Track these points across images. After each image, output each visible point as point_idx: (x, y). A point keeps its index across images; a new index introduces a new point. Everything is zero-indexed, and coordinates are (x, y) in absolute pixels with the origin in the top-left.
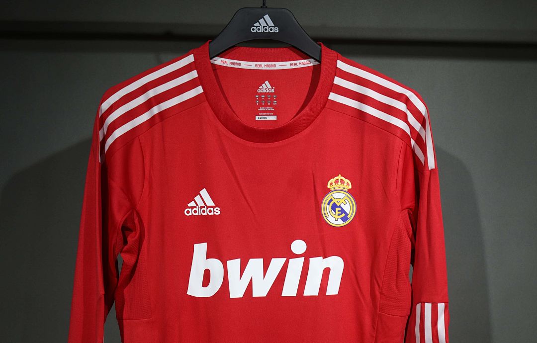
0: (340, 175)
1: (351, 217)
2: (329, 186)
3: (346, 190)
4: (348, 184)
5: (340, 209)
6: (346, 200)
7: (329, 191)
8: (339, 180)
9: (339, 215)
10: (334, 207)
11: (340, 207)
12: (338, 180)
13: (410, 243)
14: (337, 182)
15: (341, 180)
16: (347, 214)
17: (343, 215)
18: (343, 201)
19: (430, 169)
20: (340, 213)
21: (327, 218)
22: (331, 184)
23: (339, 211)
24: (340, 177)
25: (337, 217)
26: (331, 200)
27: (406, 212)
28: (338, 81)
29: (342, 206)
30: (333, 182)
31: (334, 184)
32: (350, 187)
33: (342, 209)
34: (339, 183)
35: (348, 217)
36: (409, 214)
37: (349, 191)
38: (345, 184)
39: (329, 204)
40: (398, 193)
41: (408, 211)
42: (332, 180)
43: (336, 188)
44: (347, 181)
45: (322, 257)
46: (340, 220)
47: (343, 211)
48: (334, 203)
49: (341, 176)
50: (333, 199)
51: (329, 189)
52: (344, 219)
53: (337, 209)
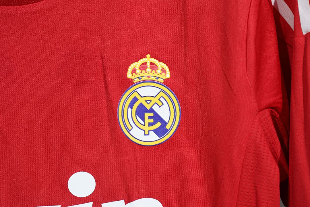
0: (148, 56)
1: (172, 127)
2: (129, 75)
3: (161, 81)
4: (163, 71)
5: (152, 115)
6: (162, 99)
7: (130, 83)
8: (148, 64)
9: (150, 125)
10: (141, 111)
11: (151, 111)
12: (145, 64)
13: (278, 170)
14: (143, 66)
15: (152, 63)
16: (164, 123)
17: (159, 124)
18: (154, 100)
19: (304, 33)
20: (152, 121)
21: (129, 131)
22: (134, 71)
23: (150, 118)
24: (148, 59)
25: (147, 128)
26: (135, 100)
27: (267, 113)
29: (156, 108)
30: (137, 68)
31: (138, 71)
32: (168, 76)
33: (156, 114)
34: (149, 70)
35: (168, 127)
36: (273, 117)
37: (167, 83)
38: (159, 71)
39: (131, 106)
40: (250, 81)
41: (271, 111)
42: (136, 65)
43: (144, 78)
44: (161, 65)
45: (123, 201)
46: (152, 133)
47: (157, 118)
48: (141, 105)
49: (151, 57)
50: (138, 97)
51: (131, 80)
52: (160, 132)
53: (147, 115)
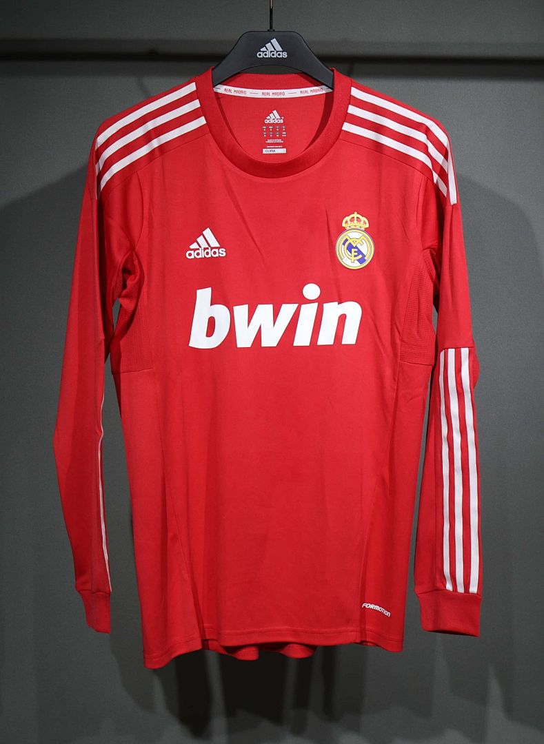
0: (356, 213)
1: (368, 259)
2: (344, 225)
3: (363, 229)
4: (365, 223)
5: (356, 250)
6: (363, 241)
7: (344, 230)
8: (355, 218)
9: (355, 256)
10: (350, 248)
11: (356, 247)
12: (353, 218)
13: (432, 285)
14: (352, 220)
15: (357, 218)
16: (364, 256)
17: (360, 256)
18: (359, 241)
19: (452, 204)
20: (356, 254)
21: (342, 259)
22: (346, 222)
23: (355, 252)
24: (355, 215)
25: (353, 258)
26: (347, 240)
27: (428, 251)
28: (352, 110)
29: (359, 246)
30: (349, 221)
31: (349, 222)
32: (367, 226)
33: (359, 250)
34: (355, 221)
35: (366, 258)
36: (432, 255)
37: (366, 230)
38: (362, 223)
39: (344, 244)
40: (418, 231)
41: (431, 251)
42: (348, 218)
43: (352, 227)
44: (363, 219)
45: (337, 303)
46: (356, 262)
47: (359, 252)
48: (350, 244)
49: (358, 213)
50: (348, 239)
51: (344, 228)
52: (361, 261)
53: (353, 250)
